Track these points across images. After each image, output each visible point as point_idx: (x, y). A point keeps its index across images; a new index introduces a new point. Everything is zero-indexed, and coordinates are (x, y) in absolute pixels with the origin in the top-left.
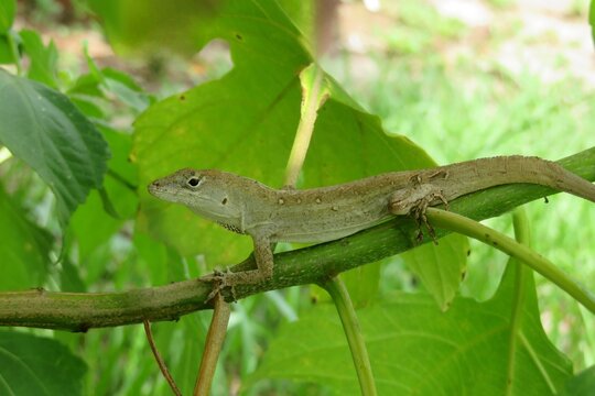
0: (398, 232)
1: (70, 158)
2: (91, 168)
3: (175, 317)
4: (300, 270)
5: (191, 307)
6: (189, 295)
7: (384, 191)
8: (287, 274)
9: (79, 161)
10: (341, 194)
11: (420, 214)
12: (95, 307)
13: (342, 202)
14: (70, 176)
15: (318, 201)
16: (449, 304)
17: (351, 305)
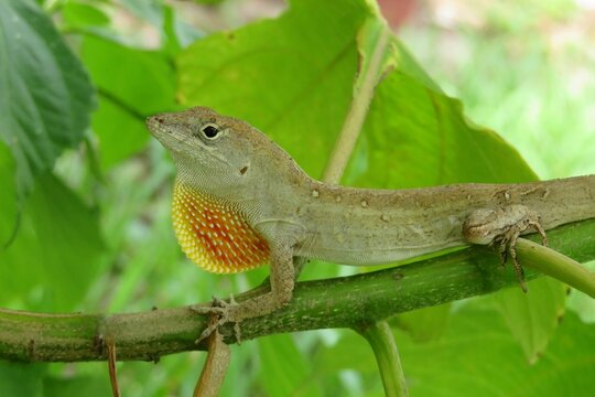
0: (473, 267)
1: (43, 104)
2: (69, 121)
3: (154, 357)
4: (331, 308)
5: (176, 345)
6: (175, 329)
7: (456, 206)
8: (313, 312)
9: (54, 110)
10: (395, 201)
11: (507, 247)
12: (45, 334)
13: (397, 212)
14: (39, 129)
15: (364, 204)
16: (539, 355)
17: (398, 362)
